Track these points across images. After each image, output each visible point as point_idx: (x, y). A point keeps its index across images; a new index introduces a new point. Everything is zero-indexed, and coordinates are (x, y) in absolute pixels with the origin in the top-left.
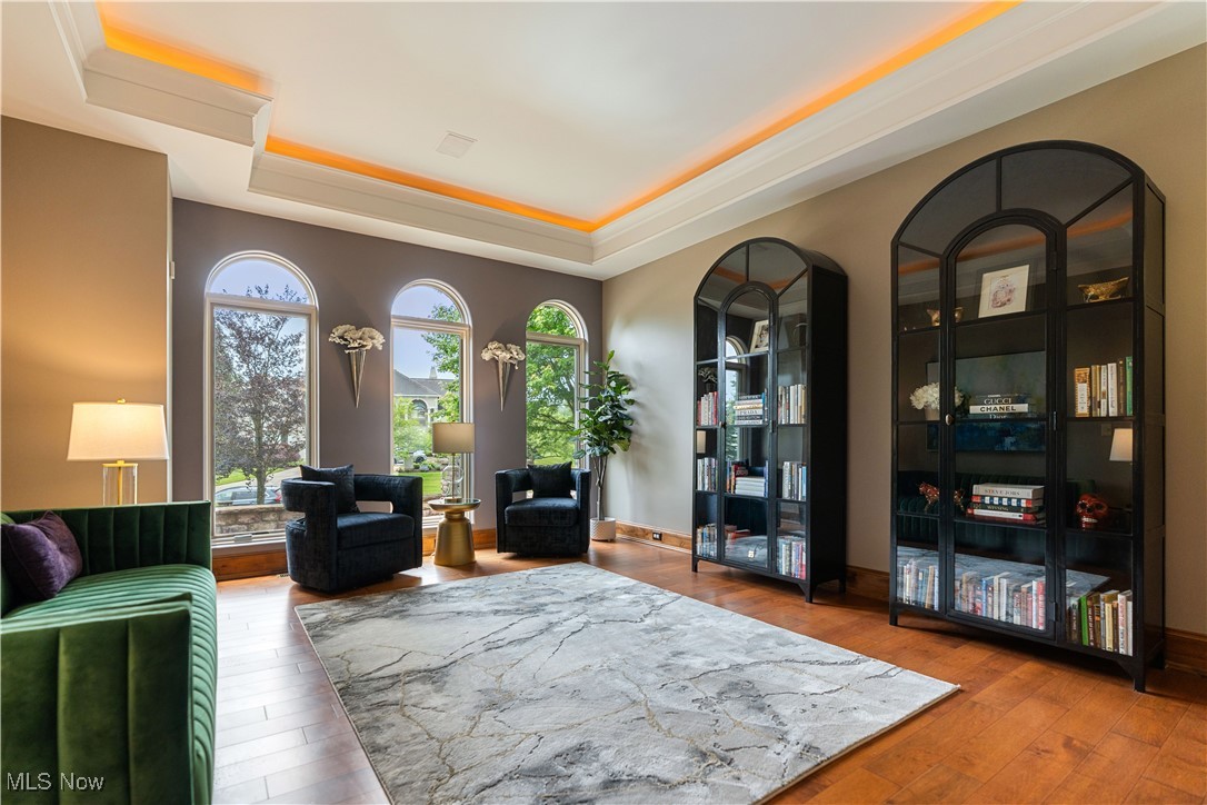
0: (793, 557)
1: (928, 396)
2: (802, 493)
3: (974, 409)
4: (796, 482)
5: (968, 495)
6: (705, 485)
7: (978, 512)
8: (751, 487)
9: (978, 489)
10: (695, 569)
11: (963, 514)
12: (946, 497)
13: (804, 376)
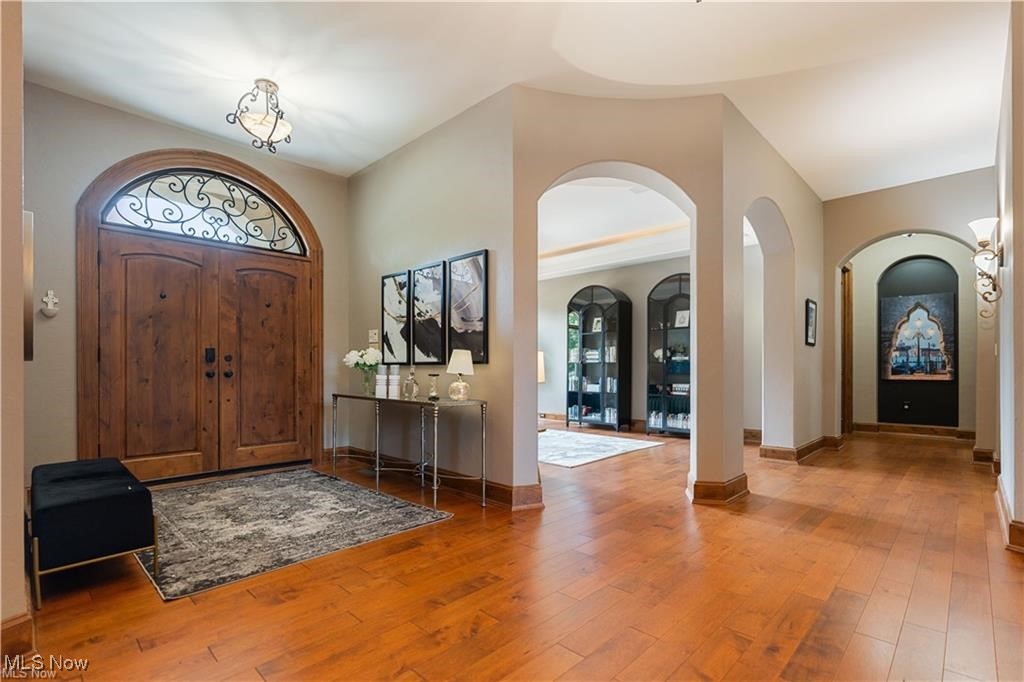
0: (611, 416)
1: (659, 353)
2: (615, 390)
3: (673, 358)
4: (612, 385)
5: (671, 388)
6: (572, 388)
7: (674, 393)
8: (593, 388)
9: (674, 386)
10: (568, 425)
11: (669, 394)
12: (664, 388)
13: (615, 342)
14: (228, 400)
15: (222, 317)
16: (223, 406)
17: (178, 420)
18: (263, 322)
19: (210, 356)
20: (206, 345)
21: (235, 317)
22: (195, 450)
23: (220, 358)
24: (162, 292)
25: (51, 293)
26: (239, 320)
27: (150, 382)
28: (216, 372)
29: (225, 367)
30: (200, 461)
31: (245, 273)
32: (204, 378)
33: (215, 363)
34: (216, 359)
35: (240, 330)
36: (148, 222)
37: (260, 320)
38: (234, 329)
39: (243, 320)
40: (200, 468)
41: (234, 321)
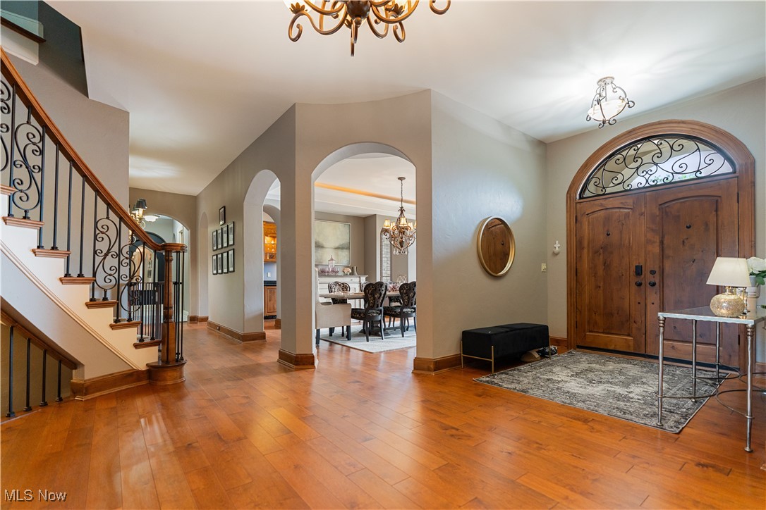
14: (653, 304)
15: (649, 242)
16: (648, 307)
17: (618, 314)
18: (683, 242)
19: (639, 271)
20: (635, 263)
21: (658, 241)
22: (629, 335)
23: (646, 272)
24: (608, 231)
25: (557, 242)
26: (662, 242)
27: (602, 288)
28: (643, 282)
29: (650, 278)
30: (631, 343)
31: (666, 205)
32: (634, 287)
33: (643, 276)
34: (643, 273)
35: (662, 250)
36: (604, 190)
37: (682, 240)
38: (657, 250)
39: (665, 242)
40: (632, 348)
41: (658, 244)
